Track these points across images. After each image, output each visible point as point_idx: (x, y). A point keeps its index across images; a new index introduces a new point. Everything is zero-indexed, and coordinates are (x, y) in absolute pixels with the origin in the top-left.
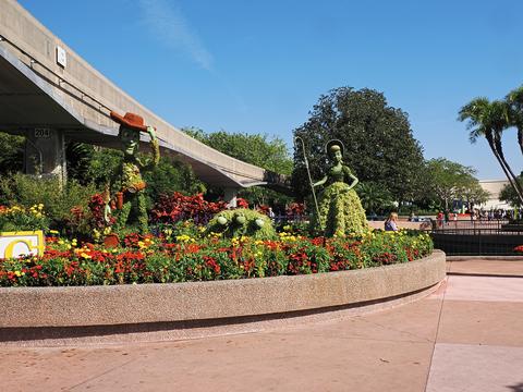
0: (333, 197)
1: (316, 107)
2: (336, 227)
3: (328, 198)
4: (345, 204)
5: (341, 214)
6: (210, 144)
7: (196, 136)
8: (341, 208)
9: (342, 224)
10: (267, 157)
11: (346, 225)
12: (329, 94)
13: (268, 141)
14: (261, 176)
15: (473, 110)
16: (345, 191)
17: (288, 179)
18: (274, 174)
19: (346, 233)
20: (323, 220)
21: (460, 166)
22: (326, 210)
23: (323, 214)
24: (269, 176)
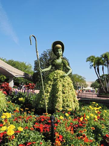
0: (55, 80)
1: (42, 54)
2: (56, 102)
3: (51, 81)
4: (63, 86)
5: (60, 93)
6: (8, 63)
7: (3, 60)
8: (61, 88)
9: (61, 100)
10: (26, 69)
11: (63, 101)
12: (46, 51)
13: (27, 64)
14: (23, 74)
15: (91, 59)
16: (64, 76)
17: (32, 76)
18: (27, 74)
19: (63, 107)
20: (46, 96)
21: (81, 77)
22: (50, 89)
23: (47, 92)
24: (26, 75)
